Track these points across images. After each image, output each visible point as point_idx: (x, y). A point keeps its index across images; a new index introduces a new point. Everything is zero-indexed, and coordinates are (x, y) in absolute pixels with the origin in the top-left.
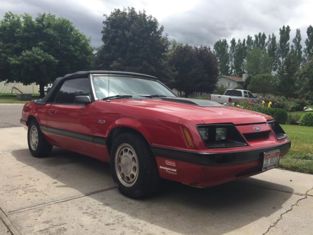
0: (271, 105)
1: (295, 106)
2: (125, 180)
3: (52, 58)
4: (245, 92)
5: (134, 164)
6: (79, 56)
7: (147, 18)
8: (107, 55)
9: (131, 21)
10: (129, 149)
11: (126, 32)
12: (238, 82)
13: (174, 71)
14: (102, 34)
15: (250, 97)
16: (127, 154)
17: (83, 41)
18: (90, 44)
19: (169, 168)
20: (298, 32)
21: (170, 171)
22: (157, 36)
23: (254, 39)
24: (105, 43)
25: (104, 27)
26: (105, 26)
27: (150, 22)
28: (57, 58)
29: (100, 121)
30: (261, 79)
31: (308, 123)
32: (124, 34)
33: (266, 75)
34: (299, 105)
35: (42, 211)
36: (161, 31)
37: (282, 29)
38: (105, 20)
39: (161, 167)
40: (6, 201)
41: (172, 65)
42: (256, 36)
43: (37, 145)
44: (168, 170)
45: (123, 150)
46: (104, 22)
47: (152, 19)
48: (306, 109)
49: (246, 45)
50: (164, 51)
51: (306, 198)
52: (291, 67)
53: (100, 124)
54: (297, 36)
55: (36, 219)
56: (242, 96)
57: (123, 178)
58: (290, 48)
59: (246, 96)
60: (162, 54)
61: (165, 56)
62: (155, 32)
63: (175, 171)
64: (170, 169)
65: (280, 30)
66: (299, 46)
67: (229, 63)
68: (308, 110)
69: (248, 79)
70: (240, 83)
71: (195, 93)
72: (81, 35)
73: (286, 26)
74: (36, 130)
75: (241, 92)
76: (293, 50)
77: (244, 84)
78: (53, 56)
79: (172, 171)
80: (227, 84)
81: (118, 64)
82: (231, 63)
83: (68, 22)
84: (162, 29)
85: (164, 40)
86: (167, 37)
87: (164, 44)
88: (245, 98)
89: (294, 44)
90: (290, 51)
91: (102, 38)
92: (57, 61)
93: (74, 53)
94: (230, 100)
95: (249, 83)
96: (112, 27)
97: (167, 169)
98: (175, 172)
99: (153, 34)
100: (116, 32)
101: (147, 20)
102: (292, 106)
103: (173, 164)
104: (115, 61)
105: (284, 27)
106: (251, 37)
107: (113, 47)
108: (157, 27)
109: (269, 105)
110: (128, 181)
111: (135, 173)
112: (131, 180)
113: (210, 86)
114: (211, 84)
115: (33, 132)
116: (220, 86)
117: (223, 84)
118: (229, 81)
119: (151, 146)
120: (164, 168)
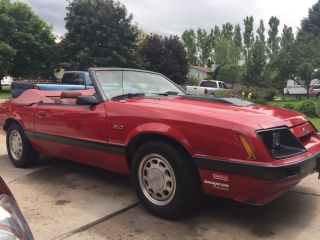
1: (267, 96)
2: (155, 196)
3: (9, 47)
4: (220, 83)
5: (168, 178)
6: (40, 46)
7: (115, 4)
8: (72, 44)
9: (97, 7)
10: (159, 161)
11: (92, 19)
12: (207, 73)
13: (145, 62)
14: (66, 21)
15: (224, 88)
16: (157, 166)
17: (44, 29)
18: (52, 32)
19: (218, 182)
20: (262, 22)
21: (220, 186)
22: (127, 24)
23: (221, 29)
24: (69, 31)
25: (67, 14)
26: (69, 12)
27: (118, 9)
28: (15, 48)
29: (116, 126)
30: (229, 70)
32: (90, 22)
33: (234, 65)
34: (270, 95)
36: (130, 19)
37: (246, 19)
38: (68, 6)
39: (206, 182)
41: (142, 55)
42: (223, 26)
43: (20, 153)
44: (217, 186)
45: (150, 161)
46: (67, 8)
47: (120, 6)
48: (276, 98)
49: (214, 35)
50: (134, 41)
52: (258, 57)
53: (116, 129)
54: (260, 27)
56: (217, 87)
57: (151, 195)
58: (255, 39)
59: (220, 87)
60: (133, 44)
61: (136, 46)
62: (124, 20)
63: (227, 186)
65: (244, 20)
66: (262, 37)
67: (197, 54)
68: (278, 99)
69: (217, 70)
70: (209, 74)
72: (41, 22)
73: (249, 17)
74: (19, 136)
75: (215, 83)
76: (257, 40)
77: (213, 74)
78: (10, 46)
79: (223, 187)
81: (86, 54)
82: (199, 53)
83: (25, 7)
84: (131, 17)
85: (133, 28)
86: (137, 26)
87: (134, 33)
88: (221, 89)
89: (258, 35)
90: (255, 41)
91: (66, 26)
92: (15, 51)
93: (34, 42)
94: (206, 91)
95: (218, 74)
96: (77, 13)
98: (227, 188)
99: (121, 22)
100: (81, 19)
101: (115, 7)
103: (226, 179)
104: (81, 51)
105: (247, 18)
106: (218, 27)
107: (79, 35)
108: (126, 14)
109: (249, 96)
110: (160, 198)
111: (169, 189)
112: (164, 197)
113: (182, 77)
114: (182, 75)
115: (14, 137)
116: (190, 77)
117: (193, 75)
118: (199, 72)
119: (193, 156)
120: (211, 183)
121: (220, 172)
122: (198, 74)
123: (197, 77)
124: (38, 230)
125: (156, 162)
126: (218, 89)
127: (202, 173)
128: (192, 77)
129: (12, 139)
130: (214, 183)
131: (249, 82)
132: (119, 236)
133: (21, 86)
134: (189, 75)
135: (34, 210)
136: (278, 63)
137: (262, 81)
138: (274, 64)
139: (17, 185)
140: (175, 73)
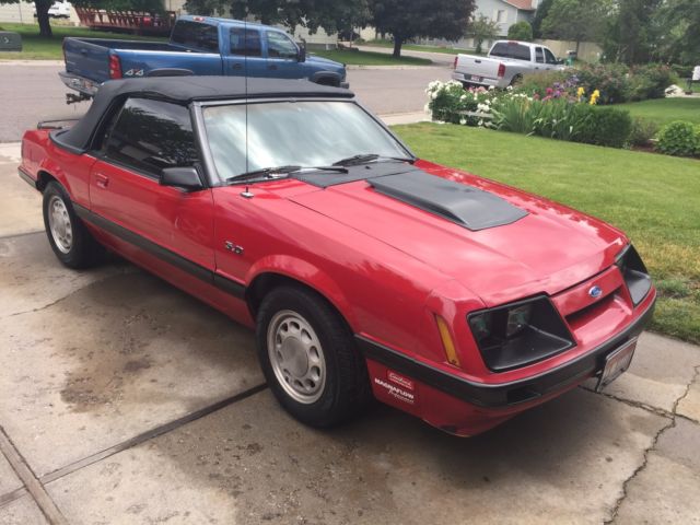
0: (597, 98)
1: (646, 87)
2: (293, 384)
4: (538, 50)
5: (313, 361)
10: (302, 325)
12: (521, 11)
15: (548, 62)
16: (298, 333)
19: (397, 387)
21: (399, 394)
29: (230, 244)
31: (673, 148)
34: (655, 84)
35: (120, 469)
39: (377, 381)
40: (33, 436)
44: (394, 392)
45: (288, 321)
51: (674, 425)
53: (229, 250)
55: (111, 499)
56: (529, 59)
57: (287, 380)
59: (539, 59)
63: (411, 396)
64: (398, 391)
69: (545, 5)
70: (527, 14)
71: (417, 38)
74: (65, 209)
75: (528, 49)
77: (535, 15)
79: (404, 396)
80: (496, 13)
88: (539, 65)
94: (502, 69)
95: (546, 15)
97: (392, 388)
98: (410, 399)
102: (640, 87)
103: (408, 385)
109: (593, 100)
110: (302, 389)
111: (316, 378)
112: (308, 388)
113: (456, 22)
114: (457, 17)
115: (56, 208)
116: (477, 20)
117: (485, 15)
118: (501, 7)
119: (357, 336)
120: (385, 385)
121: (399, 373)
122: (499, 12)
123: (495, 19)
124: (83, 429)
125: (297, 326)
126: (532, 63)
127: (371, 365)
128: (483, 19)
129: (53, 210)
130: (389, 386)
131: (617, 41)
132: (218, 454)
133: (84, 51)
134: (474, 18)
135: (83, 379)
136: (688, 7)
137: (649, 41)
138: (677, 9)
139: (60, 316)
140: (439, 13)
